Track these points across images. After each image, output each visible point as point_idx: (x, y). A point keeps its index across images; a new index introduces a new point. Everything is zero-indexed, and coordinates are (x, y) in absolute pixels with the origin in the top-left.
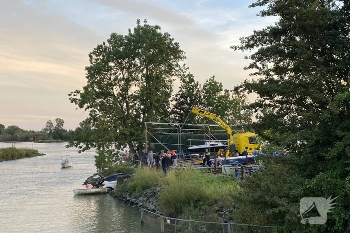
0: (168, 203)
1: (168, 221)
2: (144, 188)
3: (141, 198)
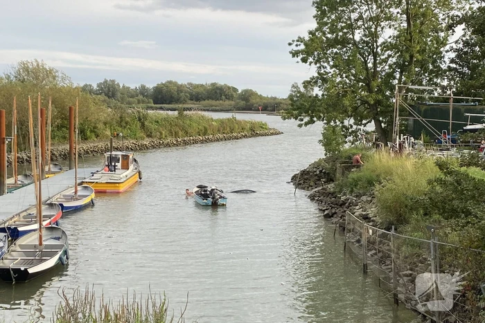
2: (370, 183)
3: (364, 198)
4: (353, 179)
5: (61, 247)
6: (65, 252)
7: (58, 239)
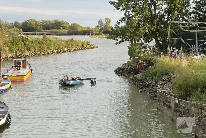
0: (180, 88)
1: (177, 102)
3: (160, 82)
4: (153, 72)
5: (6, 112)
6: (9, 115)
7: (2, 108)
